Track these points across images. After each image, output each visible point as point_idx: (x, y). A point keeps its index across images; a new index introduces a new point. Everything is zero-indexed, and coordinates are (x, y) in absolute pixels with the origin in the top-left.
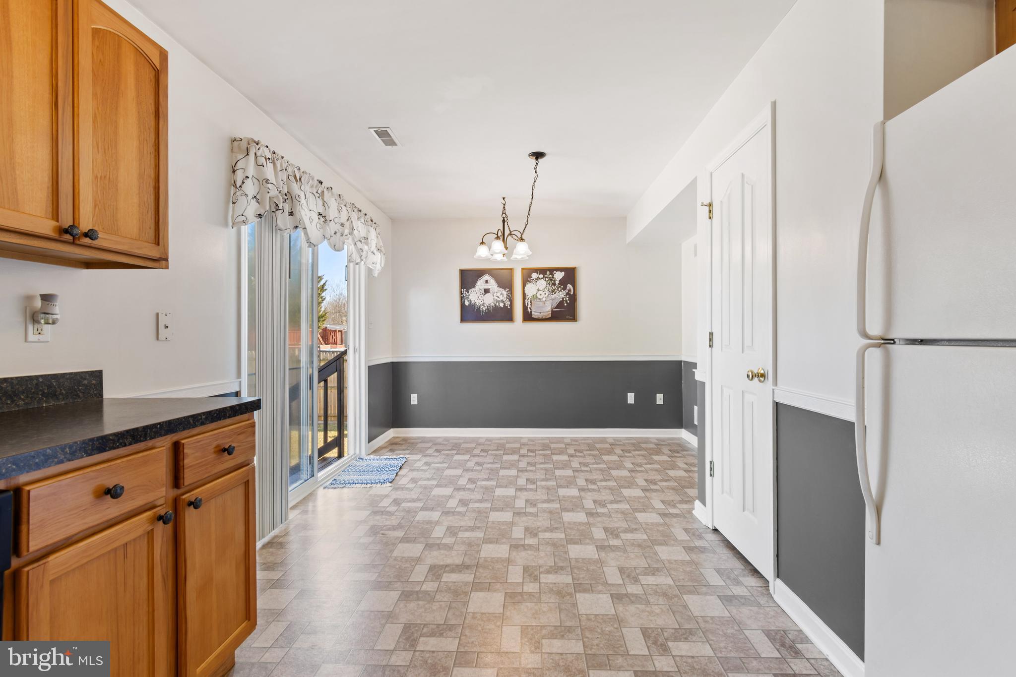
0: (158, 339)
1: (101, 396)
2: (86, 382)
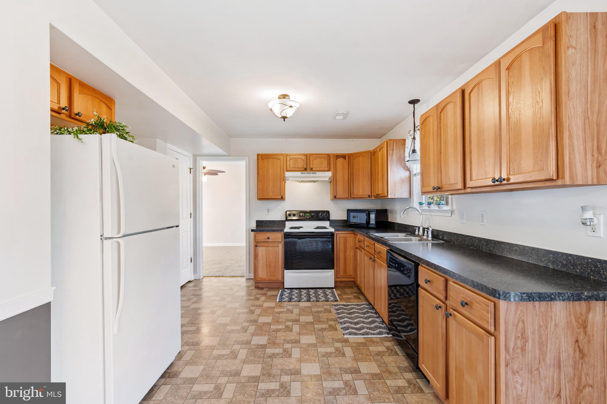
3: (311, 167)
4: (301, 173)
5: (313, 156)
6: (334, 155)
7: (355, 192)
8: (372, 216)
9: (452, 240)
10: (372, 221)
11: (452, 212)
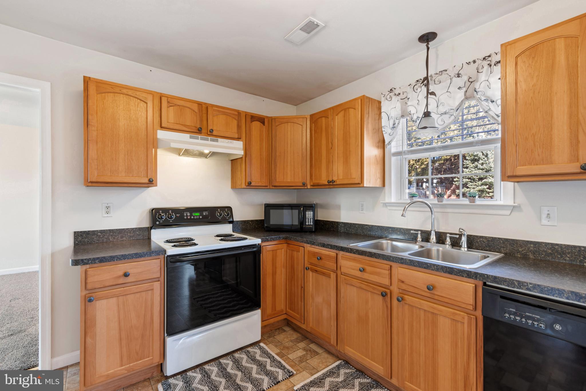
3: (210, 128)
4: (190, 136)
5: (214, 108)
6: (246, 114)
7: (279, 177)
8: (309, 214)
9: (518, 252)
10: (308, 221)
11: (514, 208)
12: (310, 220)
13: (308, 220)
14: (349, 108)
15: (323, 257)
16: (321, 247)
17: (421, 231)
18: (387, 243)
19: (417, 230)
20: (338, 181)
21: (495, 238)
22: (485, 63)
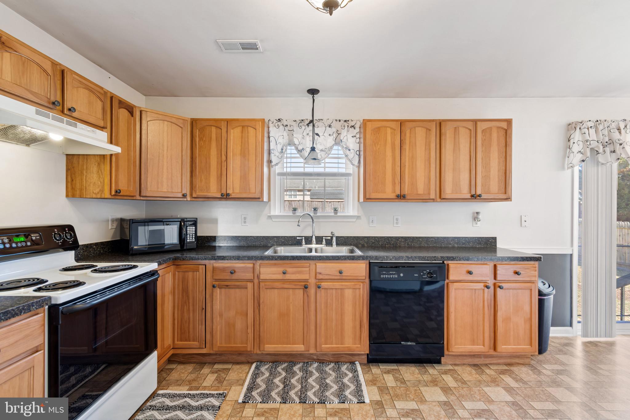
0: (521, 226)
1: (496, 246)
2: (490, 241)
3: (67, 104)
5: (73, 75)
6: (113, 97)
7: (151, 186)
8: (191, 230)
9: (360, 243)
10: (190, 238)
11: (358, 217)
12: (192, 236)
13: (190, 236)
14: (248, 126)
15: (236, 270)
16: (235, 260)
17: (304, 237)
18: (281, 249)
19: (302, 237)
20: (233, 194)
21: (349, 237)
22: (346, 124)
